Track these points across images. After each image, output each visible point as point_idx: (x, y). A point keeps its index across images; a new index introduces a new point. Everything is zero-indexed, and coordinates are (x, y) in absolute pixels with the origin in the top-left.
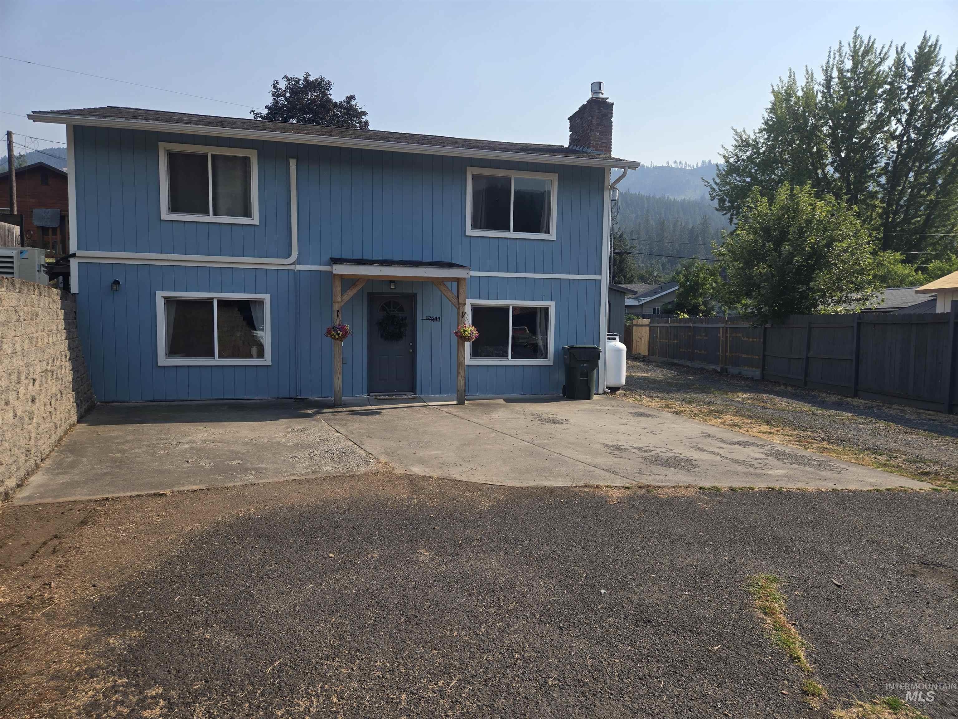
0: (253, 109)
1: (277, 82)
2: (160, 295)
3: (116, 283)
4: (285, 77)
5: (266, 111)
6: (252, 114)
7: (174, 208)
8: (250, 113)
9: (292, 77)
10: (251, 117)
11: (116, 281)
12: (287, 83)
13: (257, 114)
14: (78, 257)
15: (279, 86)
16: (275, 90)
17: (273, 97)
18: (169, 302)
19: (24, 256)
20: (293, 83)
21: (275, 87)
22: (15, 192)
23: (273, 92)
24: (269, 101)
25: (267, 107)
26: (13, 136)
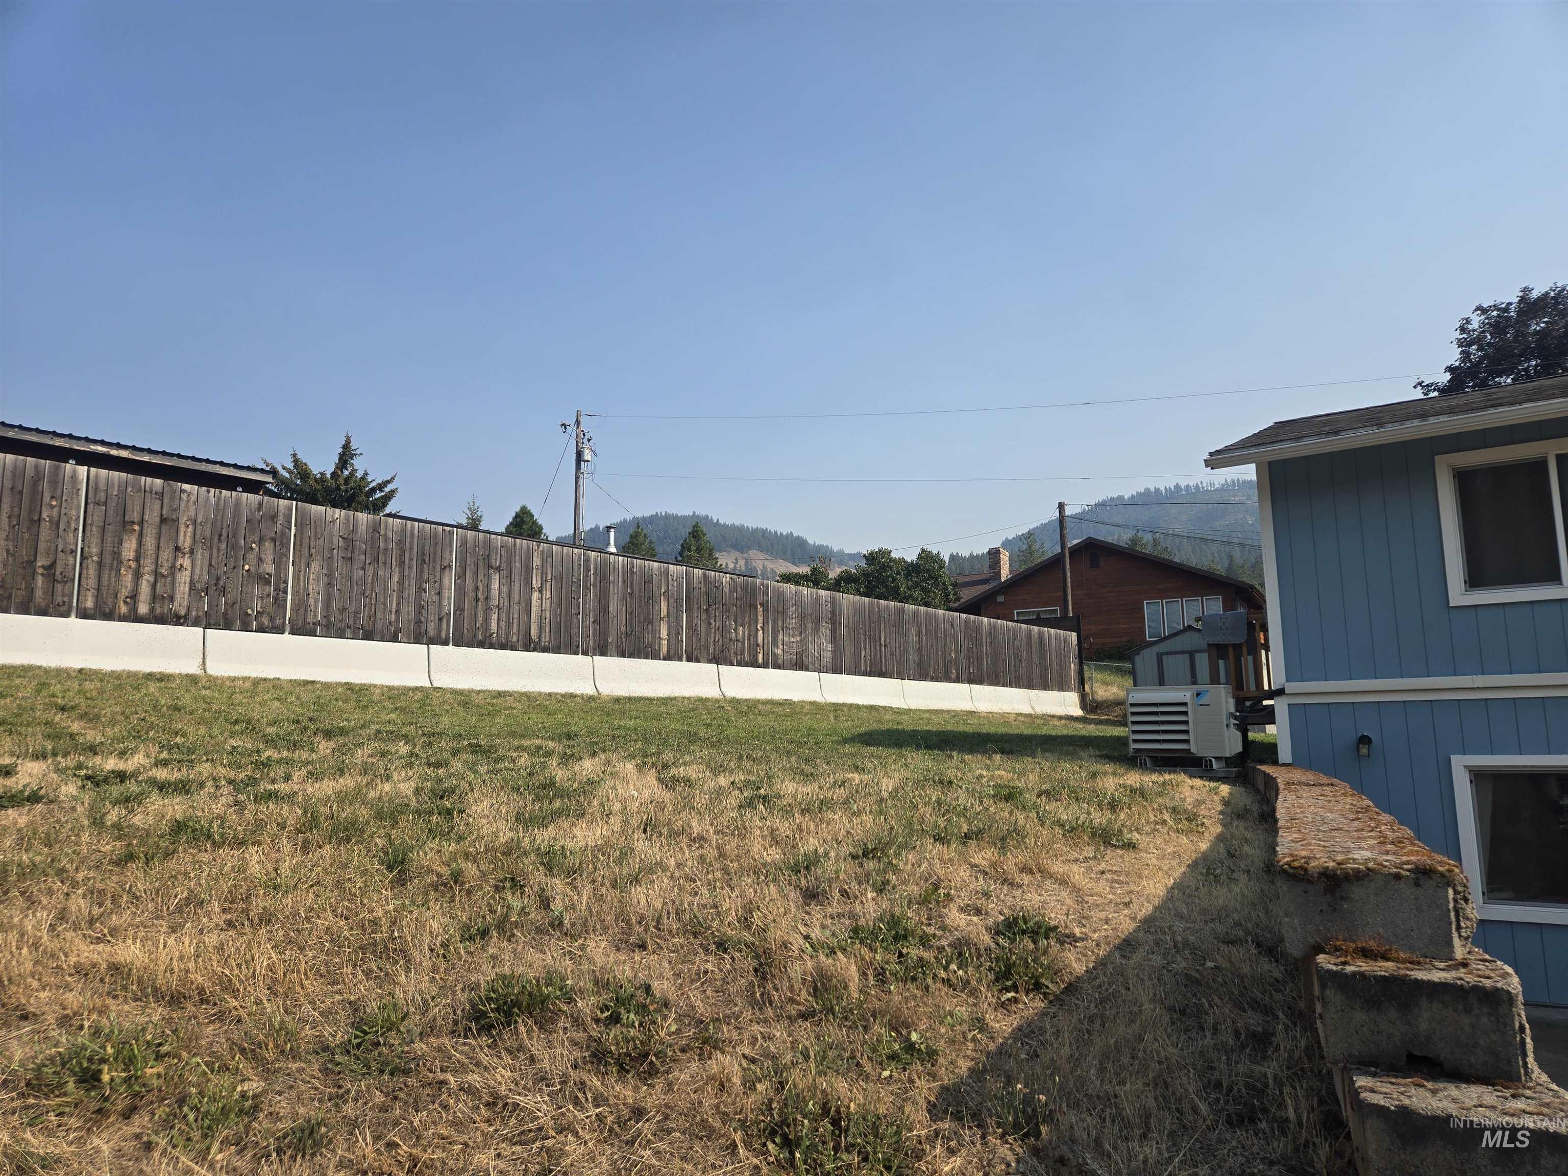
0: (1420, 380)
1: (1468, 321)
2: (1460, 764)
3: (1365, 740)
4: (1477, 309)
5: (1448, 376)
6: (1419, 388)
7: (1474, 581)
8: (1415, 387)
9: (1492, 303)
10: (1418, 394)
11: (1363, 737)
12: (1483, 317)
13: (1428, 385)
14: (1288, 694)
15: (1470, 327)
16: (1465, 336)
17: (1460, 349)
18: (1478, 776)
19: (1204, 700)
20: (1495, 313)
21: (1463, 329)
22: (1069, 584)
23: (1459, 340)
24: (1453, 356)
25: (1450, 369)
26: (1066, 507)
